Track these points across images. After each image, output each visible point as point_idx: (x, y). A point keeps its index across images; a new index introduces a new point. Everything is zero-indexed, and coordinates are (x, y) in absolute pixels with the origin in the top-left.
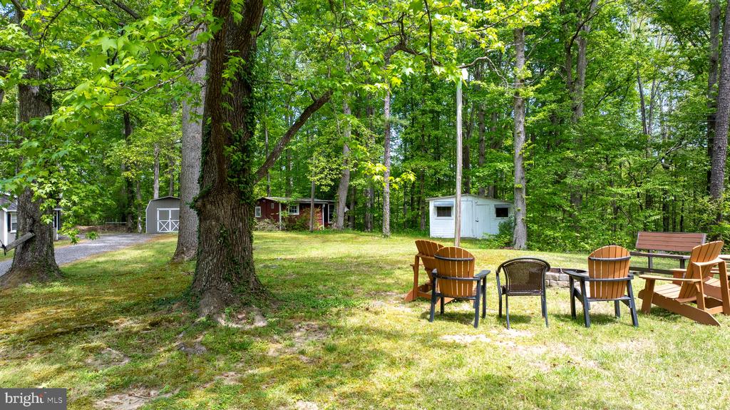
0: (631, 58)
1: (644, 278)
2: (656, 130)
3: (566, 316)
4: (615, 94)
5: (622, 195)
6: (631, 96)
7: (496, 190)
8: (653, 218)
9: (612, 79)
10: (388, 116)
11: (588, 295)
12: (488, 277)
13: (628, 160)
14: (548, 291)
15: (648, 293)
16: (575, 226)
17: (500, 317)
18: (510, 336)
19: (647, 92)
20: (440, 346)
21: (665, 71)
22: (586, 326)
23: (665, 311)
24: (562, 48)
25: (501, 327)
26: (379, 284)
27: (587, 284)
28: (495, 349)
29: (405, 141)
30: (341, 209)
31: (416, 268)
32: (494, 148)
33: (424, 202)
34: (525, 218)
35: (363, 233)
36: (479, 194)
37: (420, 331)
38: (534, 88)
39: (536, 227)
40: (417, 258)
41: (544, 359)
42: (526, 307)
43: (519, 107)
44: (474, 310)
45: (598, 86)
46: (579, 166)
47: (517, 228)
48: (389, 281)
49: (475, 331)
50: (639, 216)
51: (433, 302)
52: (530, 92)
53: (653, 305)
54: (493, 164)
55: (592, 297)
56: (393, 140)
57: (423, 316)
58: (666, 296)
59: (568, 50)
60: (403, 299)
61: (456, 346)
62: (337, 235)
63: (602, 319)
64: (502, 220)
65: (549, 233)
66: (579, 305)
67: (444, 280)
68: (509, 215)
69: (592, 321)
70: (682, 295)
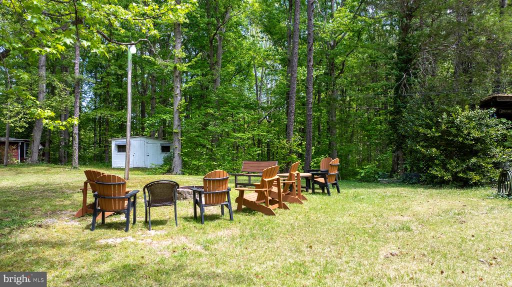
0: (250, 52)
1: (238, 190)
2: (264, 98)
3: (191, 218)
4: (241, 74)
5: (241, 138)
6: (251, 76)
7: (164, 133)
8: (257, 152)
9: (239, 64)
10: (77, 75)
11: (204, 203)
12: (138, 195)
13: (244, 115)
14: (178, 202)
15: (240, 200)
16: (212, 158)
17: (146, 222)
18: (149, 235)
19: (259, 75)
20: (94, 248)
21: (268, 63)
22: (202, 223)
23: (250, 209)
24: (207, 40)
25: (145, 229)
26: (56, 206)
27: (203, 196)
28: (136, 245)
29: (95, 94)
30: (36, 146)
31: (85, 191)
32: (163, 104)
33: (108, 141)
34: (180, 153)
35: (56, 166)
36: (151, 136)
37: (82, 239)
38: (187, 65)
39: (187, 159)
40: (86, 184)
41: (168, 248)
42: (166, 214)
43: (177, 77)
44: (126, 219)
45: (231, 68)
46: (217, 119)
47: (174, 160)
48: (67, 202)
49: (126, 234)
50: (250, 151)
51: (95, 216)
52: (184, 67)
53: (243, 207)
54: (159, 115)
55: (206, 204)
56: (86, 93)
57: (87, 228)
58: (250, 200)
59: (211, 42)
60: (74, 215)
61: (107, 246)
62: (31, 168)
63: (213, 218)
64: (165, 155)
65: (195, 163)
66: (198, 210)
67: (103, 200)
68: (171, 151)
69: (206, 220)
70: (258, 199)
